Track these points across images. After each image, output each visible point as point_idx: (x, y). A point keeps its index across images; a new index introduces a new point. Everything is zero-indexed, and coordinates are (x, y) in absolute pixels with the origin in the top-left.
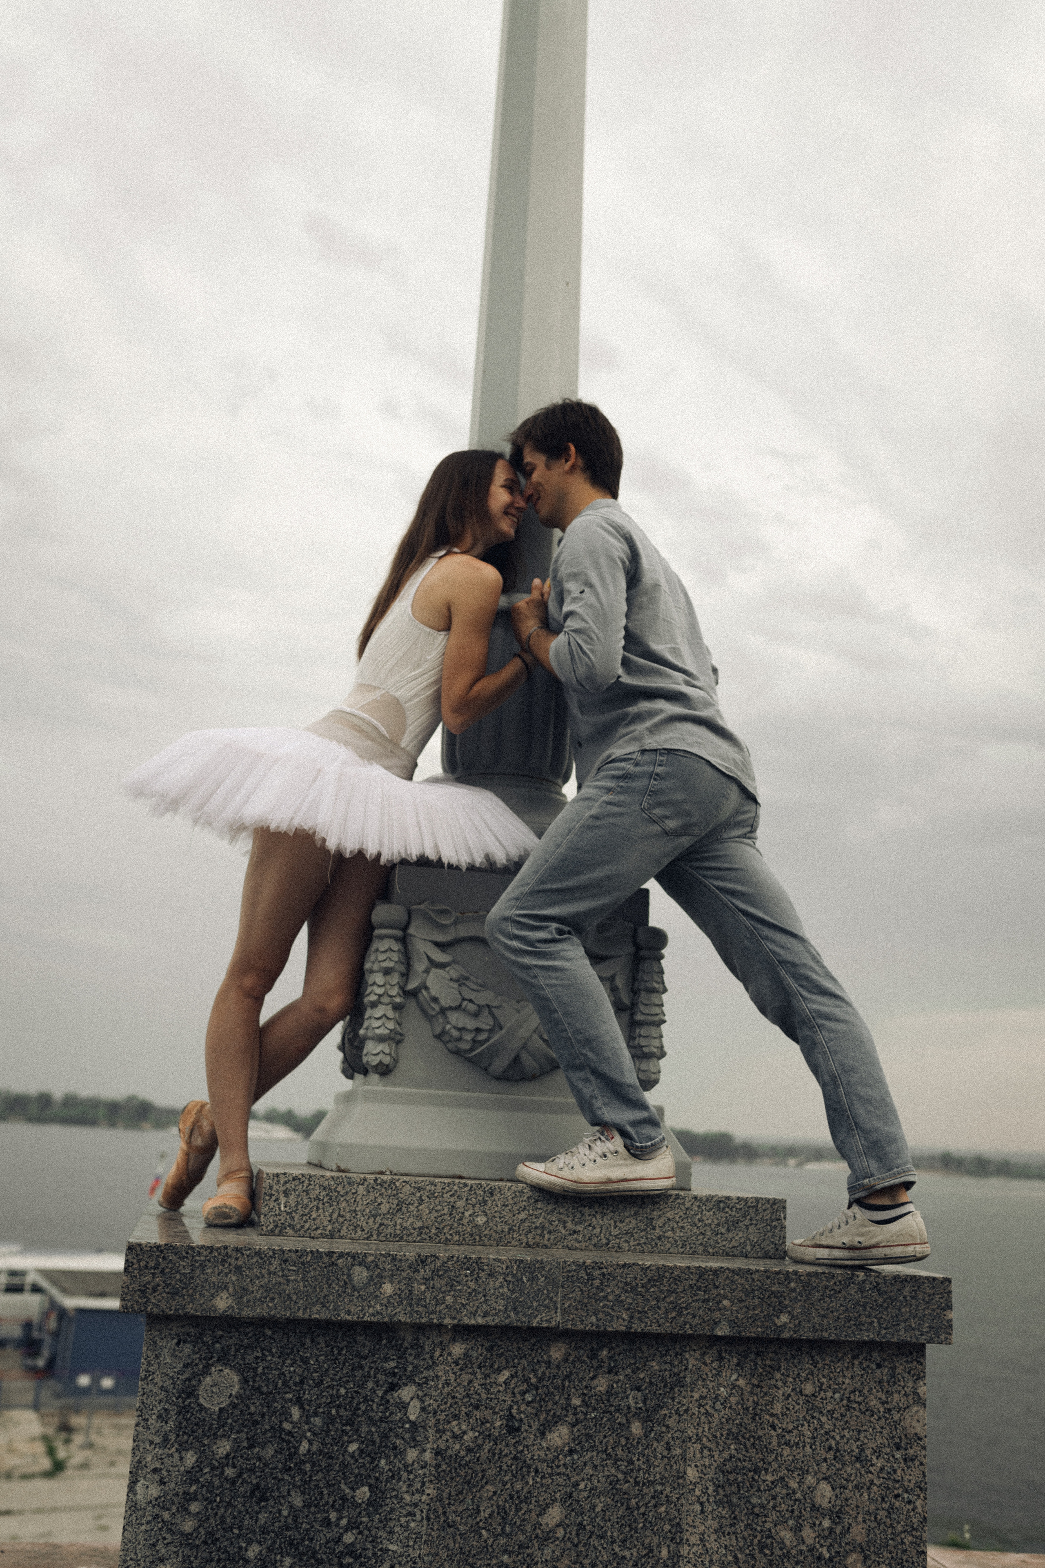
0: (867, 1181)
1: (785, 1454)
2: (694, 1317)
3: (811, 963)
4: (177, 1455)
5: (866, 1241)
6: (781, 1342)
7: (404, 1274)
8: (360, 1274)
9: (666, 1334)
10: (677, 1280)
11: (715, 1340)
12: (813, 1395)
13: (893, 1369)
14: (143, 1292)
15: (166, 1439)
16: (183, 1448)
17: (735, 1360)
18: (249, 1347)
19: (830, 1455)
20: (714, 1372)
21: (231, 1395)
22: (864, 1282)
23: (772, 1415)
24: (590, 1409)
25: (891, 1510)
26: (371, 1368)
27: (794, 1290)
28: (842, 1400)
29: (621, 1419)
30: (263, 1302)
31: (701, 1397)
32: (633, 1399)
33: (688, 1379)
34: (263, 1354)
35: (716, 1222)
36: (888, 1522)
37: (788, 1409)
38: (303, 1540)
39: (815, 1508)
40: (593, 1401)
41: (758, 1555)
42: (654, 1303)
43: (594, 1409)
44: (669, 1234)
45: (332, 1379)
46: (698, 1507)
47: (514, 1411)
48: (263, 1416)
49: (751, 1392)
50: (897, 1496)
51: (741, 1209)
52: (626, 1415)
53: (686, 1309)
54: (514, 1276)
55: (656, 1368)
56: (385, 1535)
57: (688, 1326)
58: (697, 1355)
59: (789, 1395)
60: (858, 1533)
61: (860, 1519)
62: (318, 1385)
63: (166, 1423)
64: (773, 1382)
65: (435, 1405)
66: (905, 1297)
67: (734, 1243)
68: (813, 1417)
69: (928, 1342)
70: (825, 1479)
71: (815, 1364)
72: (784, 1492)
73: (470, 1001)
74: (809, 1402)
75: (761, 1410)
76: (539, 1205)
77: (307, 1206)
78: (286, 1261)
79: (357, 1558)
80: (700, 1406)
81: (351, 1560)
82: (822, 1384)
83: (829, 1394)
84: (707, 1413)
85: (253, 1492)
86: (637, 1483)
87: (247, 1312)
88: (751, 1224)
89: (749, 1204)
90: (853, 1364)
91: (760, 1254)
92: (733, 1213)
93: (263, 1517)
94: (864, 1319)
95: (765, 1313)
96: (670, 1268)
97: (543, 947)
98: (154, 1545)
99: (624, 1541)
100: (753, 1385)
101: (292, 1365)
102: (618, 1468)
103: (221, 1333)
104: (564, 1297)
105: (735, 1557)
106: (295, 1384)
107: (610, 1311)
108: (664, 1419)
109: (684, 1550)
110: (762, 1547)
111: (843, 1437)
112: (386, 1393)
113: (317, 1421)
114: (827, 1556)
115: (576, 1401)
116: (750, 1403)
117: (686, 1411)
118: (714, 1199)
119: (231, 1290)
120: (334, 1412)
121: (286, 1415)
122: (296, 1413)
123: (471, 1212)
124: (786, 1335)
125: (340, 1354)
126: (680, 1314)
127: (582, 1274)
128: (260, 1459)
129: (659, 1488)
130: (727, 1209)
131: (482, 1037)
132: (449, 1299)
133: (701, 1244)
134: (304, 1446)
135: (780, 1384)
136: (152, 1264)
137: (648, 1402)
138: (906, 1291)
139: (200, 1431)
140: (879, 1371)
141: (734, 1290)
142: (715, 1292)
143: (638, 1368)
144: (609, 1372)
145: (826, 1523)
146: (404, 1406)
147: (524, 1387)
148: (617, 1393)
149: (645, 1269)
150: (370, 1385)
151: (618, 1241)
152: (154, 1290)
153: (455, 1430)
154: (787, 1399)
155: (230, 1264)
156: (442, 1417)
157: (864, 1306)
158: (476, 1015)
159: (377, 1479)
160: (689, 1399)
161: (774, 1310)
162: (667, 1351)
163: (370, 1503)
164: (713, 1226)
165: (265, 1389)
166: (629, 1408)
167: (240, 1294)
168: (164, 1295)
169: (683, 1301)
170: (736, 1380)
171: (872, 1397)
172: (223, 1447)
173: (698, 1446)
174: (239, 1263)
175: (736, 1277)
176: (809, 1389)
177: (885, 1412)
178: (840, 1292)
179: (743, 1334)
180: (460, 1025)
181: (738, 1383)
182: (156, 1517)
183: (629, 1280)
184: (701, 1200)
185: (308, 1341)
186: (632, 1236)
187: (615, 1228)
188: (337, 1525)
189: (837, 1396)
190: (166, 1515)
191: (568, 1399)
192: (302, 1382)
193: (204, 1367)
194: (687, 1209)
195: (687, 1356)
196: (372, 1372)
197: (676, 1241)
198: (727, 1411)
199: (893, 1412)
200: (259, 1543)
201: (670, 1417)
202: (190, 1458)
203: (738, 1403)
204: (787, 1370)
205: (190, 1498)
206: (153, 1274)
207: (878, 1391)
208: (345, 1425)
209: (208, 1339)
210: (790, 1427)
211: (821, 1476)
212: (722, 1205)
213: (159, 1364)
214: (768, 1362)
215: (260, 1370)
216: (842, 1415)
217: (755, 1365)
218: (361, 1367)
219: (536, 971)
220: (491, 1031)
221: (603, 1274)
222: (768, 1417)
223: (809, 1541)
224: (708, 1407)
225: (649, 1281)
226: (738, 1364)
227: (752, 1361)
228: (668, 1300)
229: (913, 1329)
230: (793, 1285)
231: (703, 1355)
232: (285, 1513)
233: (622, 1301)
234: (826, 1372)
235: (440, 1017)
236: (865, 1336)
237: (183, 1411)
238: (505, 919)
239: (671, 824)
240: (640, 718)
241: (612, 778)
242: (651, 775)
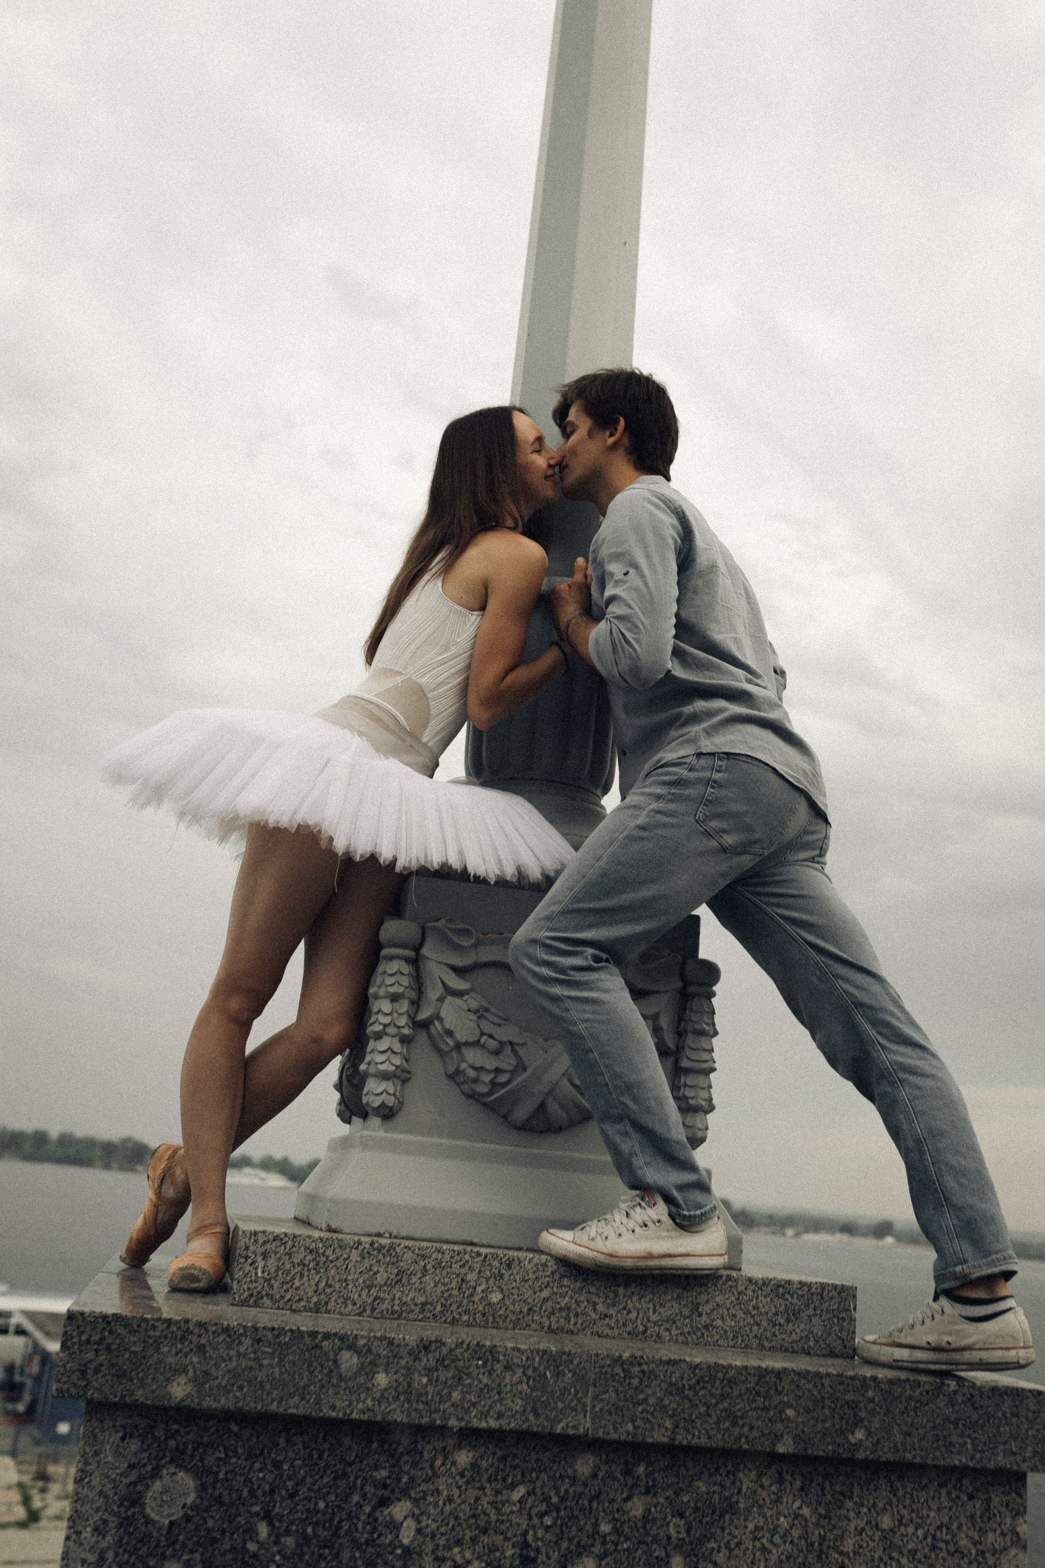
0: (959, 1268)
2: (751, 1428)
3: (892, 1008)
5: (956, 1341)
6: (852, 1463)
7: (403, 1363)
8: (348, 1360)
9: (717, 1449)
10: (732, 1383)
11: (775, 1458)
12: (892, 1530)
13: (988, 1501)
14: (83, 1373)
15: (102, 1558)
17: (798, 1483)
18: (210, 1445)
20: (773, 1497)
21: (184, 1506)
22: (955, 1392)
23: (841, 1553)
24: (622, 1539)
26: (357, 1477)
27: (872, 1400)
28: (925, 1538)
29: (658, 1552)
30: (228, 1392)
31: (757, 1528)
32: (675, 1529)
33: (742, 1506)
34: (227, 1455)
35: (774, 1310)
37: (861, 1546)
40: (626, 1529)
42: (703, 1409)
43: (627, 1539)
44: (719, 1323)
45: (310, 1489)
47: (530, 1538)
48: (223, 1532)
49: (817, 1524)
51: (803, 1296)
52: (665, 1547)
53: (742, 1417)
54: (535, 1369)
55: (704, 1489)
57: (743, 1440)
58: (753, 1475)
59: (863, 1529)
62: (291, 1496)
63: (104, 1537)
64: (843, 1512)
65: (434, 1526)
66: (1004, 1414)
67: (794, 1337)
68: (891, 1558)
69: (1032, 1470)
71: (894, 1491)
73: (491, 1036)
74: (885, 1537)
75: (829, 1547)
76: (566, 1282)
77: (289, 1272)
78: (259, 1341)
80: (755, 1539)
82: (902, 1517)
83: (911, 1530)
84: (763, 1549)
87: (209, 1403)
88: (815, 1315)
89: (813, 1290)
90: (940, 1494)
91: (824, 1352)
92: (794, 1301)
94: (953, 1438)
95: (837, 1427)
96: (724, 1367)
97: (579, 976)
100: (820, 1515)
101: (260, 1470)
103: (175, 1427)
104: (595, 1398)
106: (264, 1494)
107: (650, 1417)
108: (711, 1553)
112: (374, 1509)
113: (289, 1541)
115: (605, 1528)
116: (815, 1538)
117: (738, 1545)
118: (773, 1283)
119: (191, 1374)
120: (310, 1530)
121: (251, 1532)
122: (263, 1530)
123: (483, 1286)
124: (861, 1455)
125: (320, 1457)
126: (734, 1424)
127: (618, 1370)
130: (787, 1296)
131: (503, 1079)
132: (456, 1396)
133: (756, 1336)
135: (852, 1515)
136: (96, 1338)
137: (692, 1533)
138: (1007, 1406)
139: (144, 1549)
140: (970, 1504)
141: (800, 1397)
142: (777, 1399)
143: (682, 1490)
144: (647, 1492)
146: (395, 1526)
147: (543, 1507)
148: (655, 1520)
149: (694, 1367)
150: (356, 1498)
151: (657, 1329)
152: (96, 1371)
153: (458, 1558)
154: (861, 1534)
155: (191, 1342)
156: (442, 1542)
157: (956, 1423)
158: (497, 1053)
160: (742, 1529)
161: (847, 1423)
162: (717, 1469)
164: (770, 1315)
165: (227, 1500)
166: (669, 1538)
167: (201, 1381)
168: (109, 1377)
169: (740, 1406)
170: (800, 1508)
171: (963, 1536)
174: (203, 1341)
175: (803, 1382)
176: (886, 1522)
177: (977, 1554)
178: (927, 1404)
179: (810, 1451)
180: (478, 1065)
181: (801, 1512)
183: (674, 1380)
184: (756, 1283)
185: (282, 1441)
186: (674, 1323)
187: (654, 1312)
189: (920, 1532)
191: (596, 1525)
192: (272, 1491)
193: (153, 1469)
194: (740, 1293)
195: (741, 1475)
196: (359, 1482)
197: (726, 1332)
198: (788, 1547)
199: (987, 1555)
201: (719, 1551)
203: (800, 1538)
204: (861, 1497)
206: (96, 1351)
207: (969, 1529)
208: (325, 1546)
209: (160, 1433)
212: (781, 1290)
213: (98, 1462)
214: (838, 1488)
215: (221, 1475)
216: (925, 1557)
217: (823, 1489)
218: (345, 1475)
219: (568, 1004)
220: (514, 1072)
221: (643, 1372)
222: (837, 1556)
224: (764, 1541)
225: (698, 1382)
226: (802, 1489)
227: (818, 1484)
228: (721, 1407)
229: (1014, 1454)
230: (870, 1393)
231: (760, 1475)
233: (665, 1407)
234: (908, 1502)
235: (454, 1054)
236: (956, 1460)
237: (125, 1522)
238: (534, 941)
239: (729, 840)
240: (695, 718)
241: (665, 783)
242: (708, 782)
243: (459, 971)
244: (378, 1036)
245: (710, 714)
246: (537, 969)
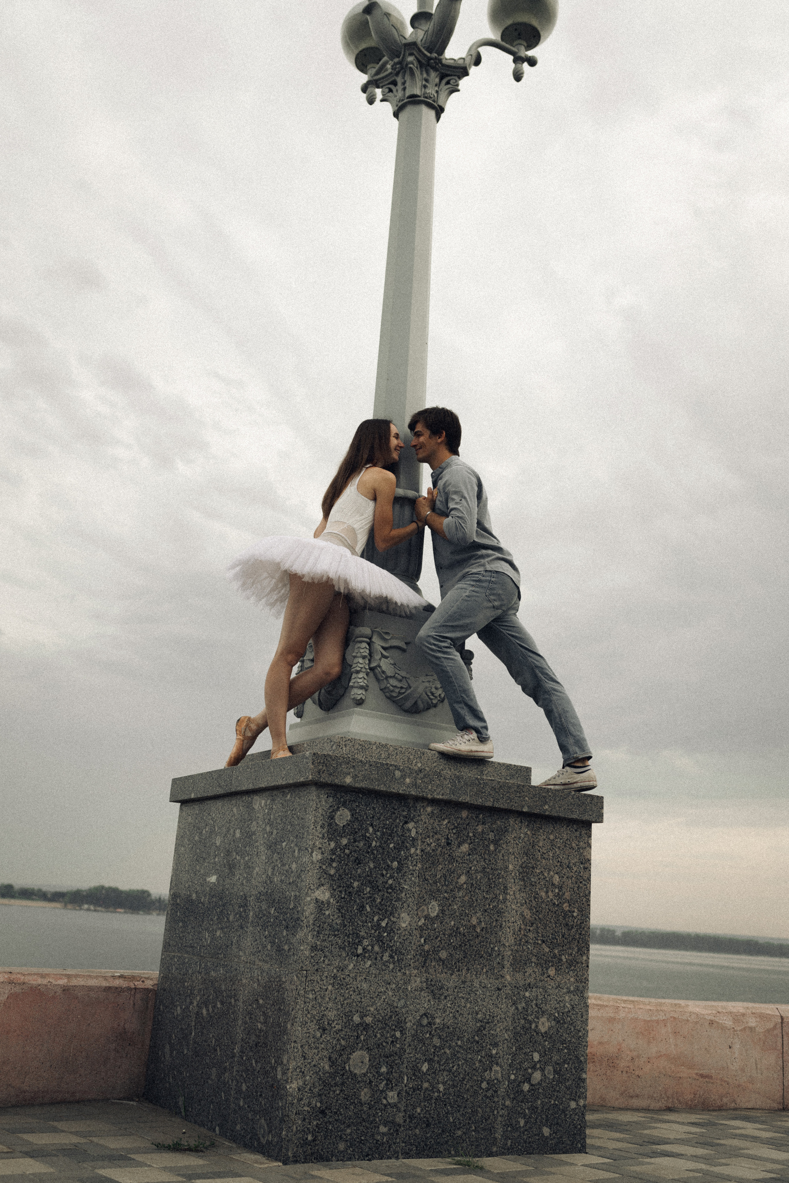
0: (575, 755)
1: (544, 862)
2: (516, 803)
4: (327, 843)
5: (571, 781)
7: (414, 775)
8: (398, 774)
9: (505, 809)
10: (510, 788)
11: (521, 814)
12: (553, 840)
13: (581, 832)
14: (319, 773)
15: (324, 836)
16: (330, 840)
17: (527, 822)
18: (354, 801)
19: (559, 864)
20: (519, 827)
21: (347, 820)
22: (574, 795)
23: (539, 847)
24: (476, 838)
25: (578, 887)
27: (550, 796)
28: (563, 843)
29: (487, 843)
30: (363, 781)
31: (515, 837)
32: (491, 836)
33: (510, 830)
34: (359, 804)
35: (506, 774)
36: (578, 892)
37: (545, 845)
38: (374, 881)
39: (553, 884)
40: (477, 835)
41: (533, 901)
42: (501, 796)
45: (384, 817)
46: (513, 881)
47: (449, 836)
48: (359, 829)
49: (532, 837)
50: (581, 882)
51: (515, 770)
53: (513, 799)
54: (453, 780)
55: (499, 823)
56: (403, 882)
57: (513, 807)
59: (545, 839)
60: (567, 895)
61: (568, 890)
62: (379, 819)
63: (324, 829)
64: (539, 833)
65: (421, 831)
66: (588, 802)
68: (553, 849)
69: (594, 822)
70: (557, 873)
71: (555, 827)
72: (542, 877)
73: (398, 674)
74: (552, 842)
75: (535, 844)
76: (441, 760)
77: (353, 752)
78: (371, 765)
79: (393, 890)
80: (514, 840)
81: (391, 891)
82: (556, 836)
83: (559, 840)
84: (517, 844)
85: (355, 861)
86: (492, 869)
87: (357, 785)
88: (519, 777)
89: (518, 768)
90: (568, 828)
92: (512, 772)
93: (359, 871)
94: (573, 809)
95: (540, 804)
97: (446, 650)
98: (320, 878)
99: (487, 892)
100: (533, 834)
101: (369, 810)
102: (485, 862)
103: (345, 793)
104: (470, 790)
105: (526, 901)
106: (371, 818)
107: (487, 798)
108: (502, 844)
109: (508, 897)
110: (535, 898)
111: (563, 857)
112: (403, 824)
113: (379, 833)
114: (557, 903)
115: (471, 835)
116: (531, 841)
117: (509, 842)
118: (506, 765)
119: (351, 775)
120: (384, 830)
121: (367, 830)
122: (371, 829)
123: (415, 761)
124: (546, 814)
125: (387, 807)
126: (511, 801)
127: (477, 782)
128: (358, 847)
129: (499, 872)
130: (510, 770)
131: (403, 691)
132: (430, 787)
134: (374, 844)
135: (542, 835)
136: (322, 762)
137: (496, 837)
139: (336, 834)
140: (576, 832)
141: (529, 794)
142: (523, 794)
143: (493, 823)
144: (483, 824)
145: (557, 891)
146: (409, 830)
147: (453, 827)
148: (485, 833)
150: (398, 821)
152: (323, 773)
153: (428, 842)
155: (351, 764)
156: (424, 836)
157: (574, 805)
158: (400, 681)
159: (400, 859)
160: (510, 837)
161: (543, 803)
162: (504, 817)
163: (398, 868)
164: (505, 776)
165: (359, 819)
166: (489, 839)
167: (355, 777)
168: (327, 775)
169: (512, 796)
171: (574, 843)
172: (345, 841)
173: (513, 856)
174: (354, 764)
176: (552, 837)
177: (578, 849)
178: (566, 798)
179: (532, 812)
180: (394, 685)
181: (527, 832)
182: (320, 867)
184: (500, 765)
185: (377, 800)
188: (386, 876)
189: (561, 841)
190: (324, 867)
191: (468, 833)
192: (373, 817)
193: (337, 807)
194: (495, 768)
195: (510, 820)
196: (399, 815)
198: (524, 844)
199: (580, 849)
200: (358, 881)
201: (504, 844)
202: (333, 845)
203: (527, 841)
204: (545, 828)
205: (333, 860)
206: (323, 766)
207: (576, 840)
208: (389, 836)
209: (338, 796)
210: (545, 852)
211: (555, 872)
212: (508, 768)
213: (320, 804)
214: (539, 825)
215: (357, 811)
216: (563, 849)
217: (534, 825)
218: (394, 813)
219: (443, 660)
220: (406, 689)
223: (551, 897)
224: (517, 841)
226: (528, 825)
227: (533, 823)
228: (507, 795)
229: (590, 817)
230: (550, 794)
231: (515, 820)
232: (367, 870)
233: (491, 795)
234: (558, 831)
235: (385, 681)
236: (574, 816)
237: (330, 825)
238: (429, 636)
239: (496, 604)
240: (482, 557)
241: (474, 581)
242: (490, 581)
243: (385, 649)
244: (358, 672)
245: (488, 556)
246: (430, 646)
